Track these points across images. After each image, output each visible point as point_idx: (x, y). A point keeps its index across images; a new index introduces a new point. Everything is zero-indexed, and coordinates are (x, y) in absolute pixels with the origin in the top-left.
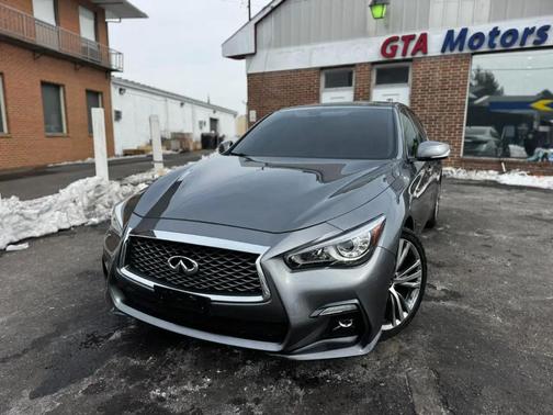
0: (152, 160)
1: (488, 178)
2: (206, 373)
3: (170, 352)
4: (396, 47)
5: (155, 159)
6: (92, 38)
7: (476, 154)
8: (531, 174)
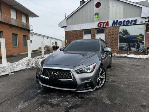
0: (41, 53)
1: (125, 56)
2: (60, 97)
3: (52, 94)
4: (101, 24)
5: (42, 52)
6: (25, 22)
7: (122, 50)
8: (135, 55)
